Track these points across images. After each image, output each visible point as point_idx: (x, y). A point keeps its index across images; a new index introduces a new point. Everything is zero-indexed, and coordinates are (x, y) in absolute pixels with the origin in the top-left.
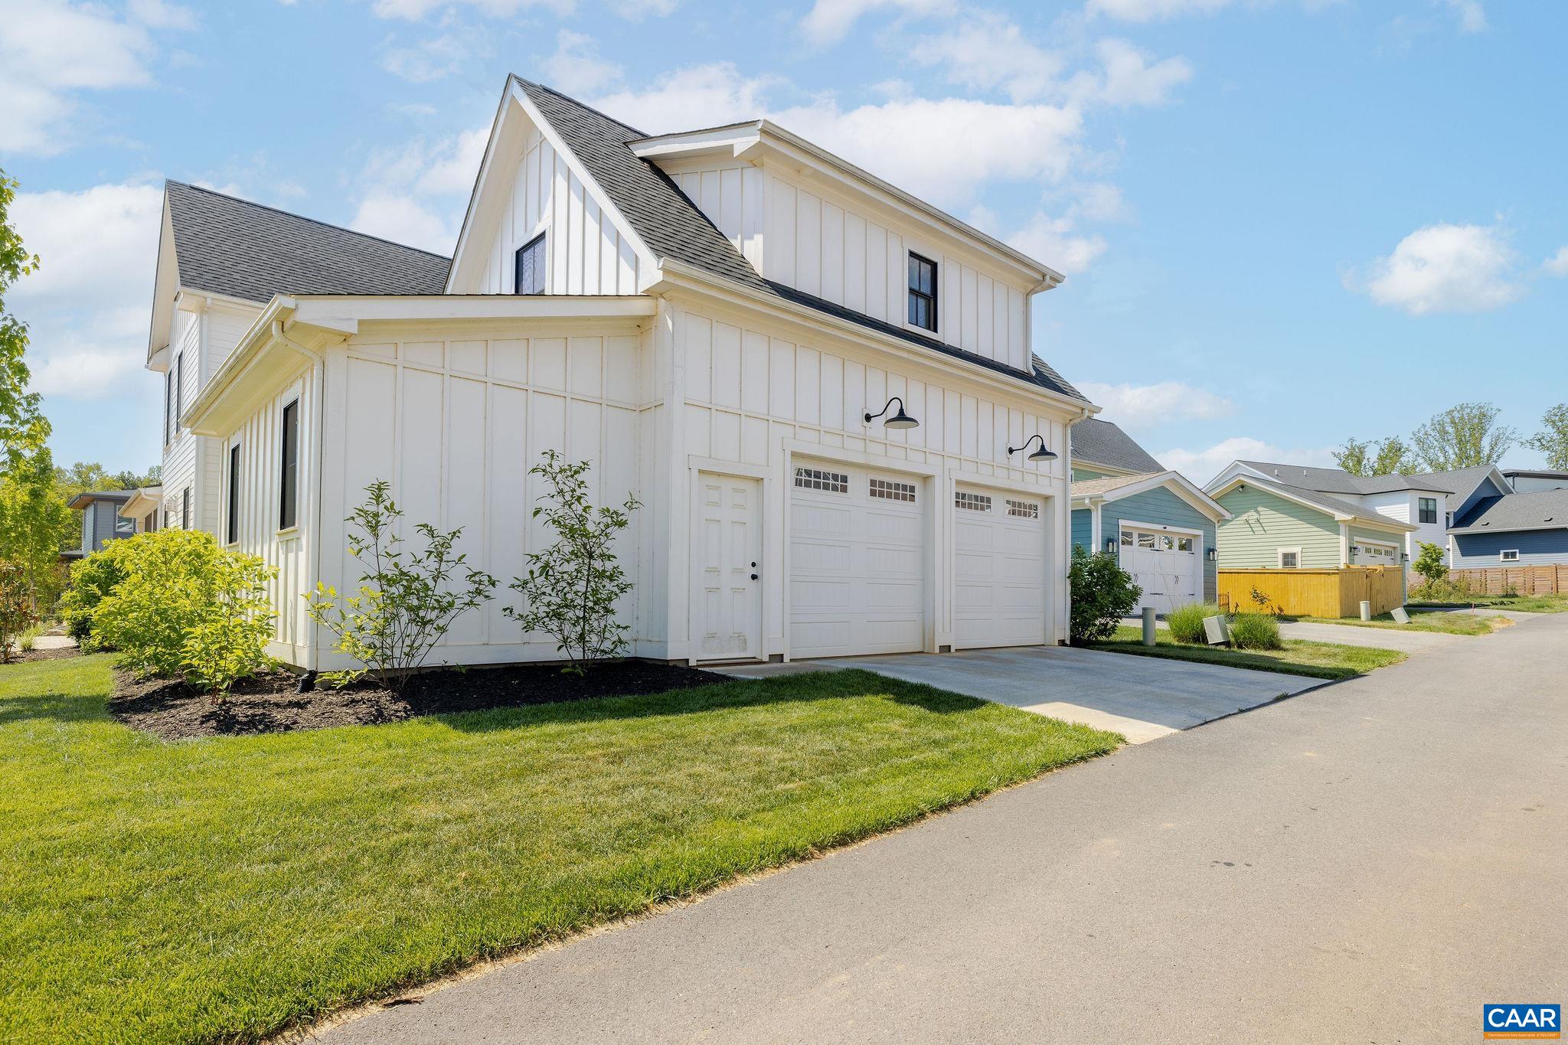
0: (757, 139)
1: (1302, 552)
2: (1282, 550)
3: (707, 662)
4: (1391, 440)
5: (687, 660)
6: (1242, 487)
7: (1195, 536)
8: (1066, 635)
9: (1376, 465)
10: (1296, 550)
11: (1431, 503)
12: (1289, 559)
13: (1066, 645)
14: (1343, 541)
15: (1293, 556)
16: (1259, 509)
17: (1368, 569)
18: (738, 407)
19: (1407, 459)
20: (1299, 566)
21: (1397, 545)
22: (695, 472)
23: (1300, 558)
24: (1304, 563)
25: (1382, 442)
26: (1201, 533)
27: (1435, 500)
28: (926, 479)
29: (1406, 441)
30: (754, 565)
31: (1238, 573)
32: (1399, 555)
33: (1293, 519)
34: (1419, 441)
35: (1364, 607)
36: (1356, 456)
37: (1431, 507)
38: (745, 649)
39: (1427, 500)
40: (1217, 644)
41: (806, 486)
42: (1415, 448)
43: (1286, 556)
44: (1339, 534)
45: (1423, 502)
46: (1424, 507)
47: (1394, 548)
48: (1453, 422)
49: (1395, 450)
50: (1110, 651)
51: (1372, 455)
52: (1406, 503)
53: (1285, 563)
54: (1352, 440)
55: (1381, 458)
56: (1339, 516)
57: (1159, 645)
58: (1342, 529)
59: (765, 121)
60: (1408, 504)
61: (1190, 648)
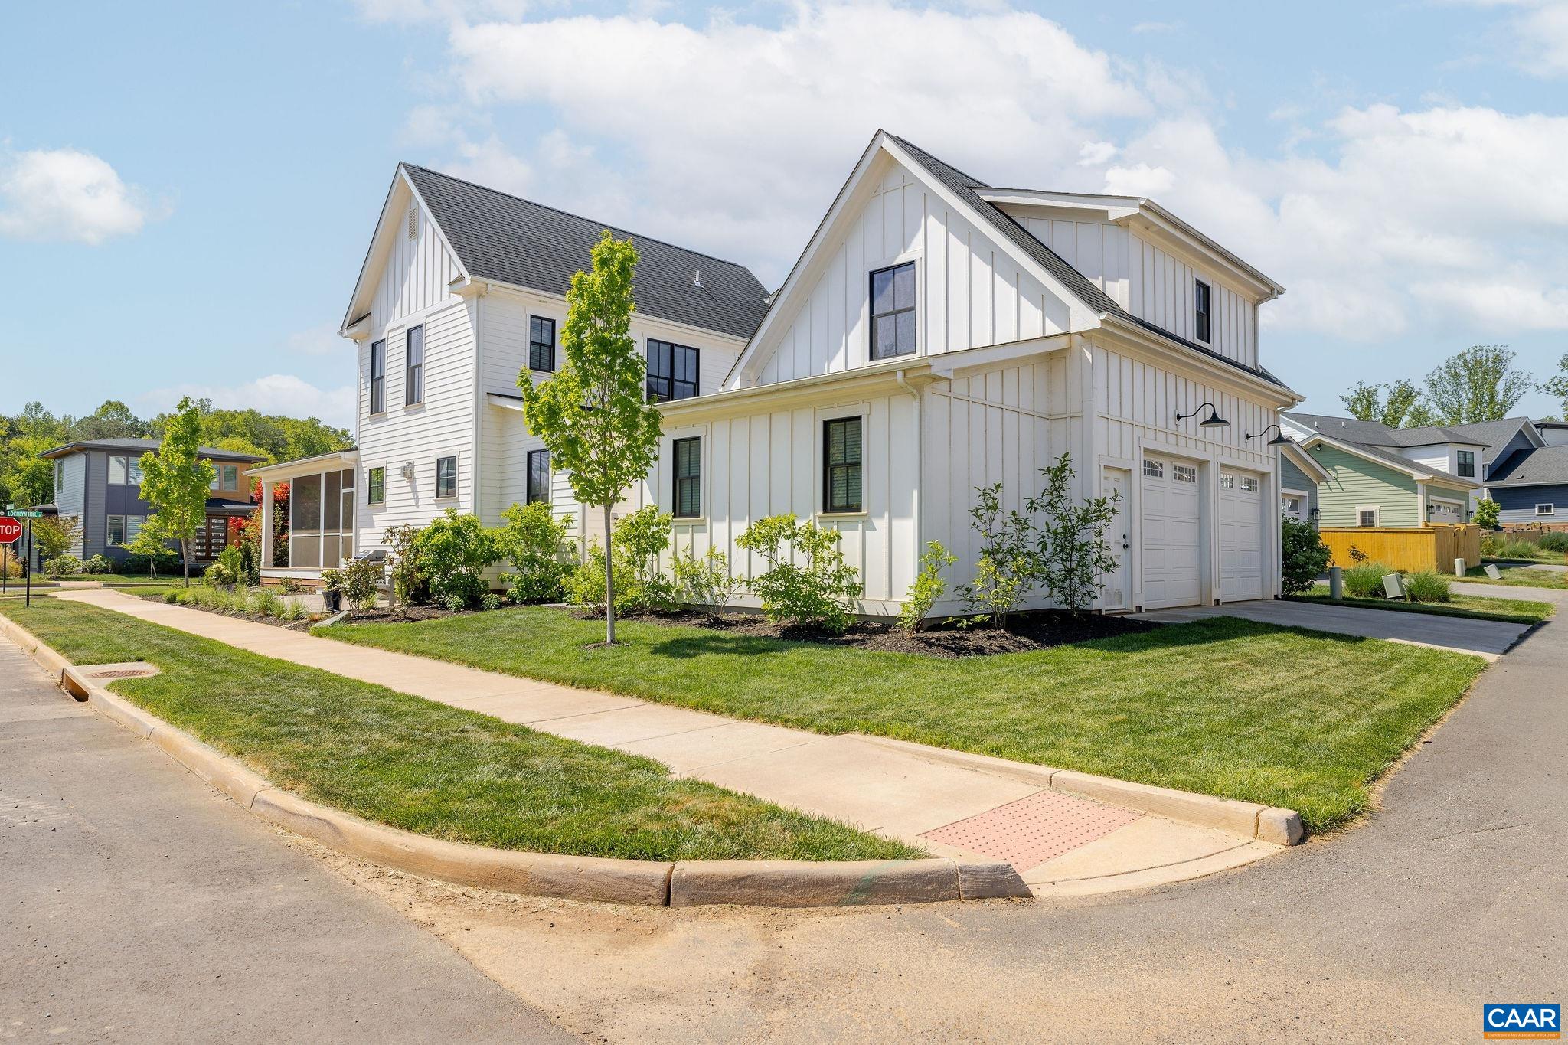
0: (1137, 210)
1: (1380, 510)
2: (1359, 508)
3: (1117, 611)
4: (1402, 383)
5: (1100, 611)
6: (1320, 446)
7: (1300, 497)
8: (1279, 591)
9: (1386, 410)
10: (1375, 508)
11: (1469, 456)
12: (1367, 517)
13: (1279, 599)
14: (1421, 499)
15: (1371, 513)
16: (1337, 467)
17: (1456, 528)
18: (1119, 415)
19: (1419, 402)
20: (1377, 525)
21: (1463, 502)
22: (1102, 467)
23: (1378, 516)
24: (1382, 520)
25: (1394, 386)
26: (1306, 494)
27: (1473, 453)
28: (1202, 463)
29: (1419, 384)
30: (1124, 537)
31: (1335, 531)
32: (1465, 512)
33: (1372, 478)
34: (1433, 384)
35: (1458, 564)
36: (1366, 398)
37: (1469, 461)
38: (1121, 602)
39: (1465, 453)
40: (1395, 598)
41: (1157, 475)
42: (1426, 390)
43: (1364, 514)
44: (1417, 494)
45: (1461, 454)
46: (1462, 461)
47: (1460, 505)
48: (1466, 366)
49: (1406, 395)
50: (1326, 604)
51: (1383, 399)
52: (1446, 456)
53: (1363, 521)
54: (1361, 383)
55: (1391, 403)
56: (1418, 476)
57: (1344, 599)
58: (1420, 488)
59: (1148, 199)
60: (1448, 457)
61: (1375, 601)
